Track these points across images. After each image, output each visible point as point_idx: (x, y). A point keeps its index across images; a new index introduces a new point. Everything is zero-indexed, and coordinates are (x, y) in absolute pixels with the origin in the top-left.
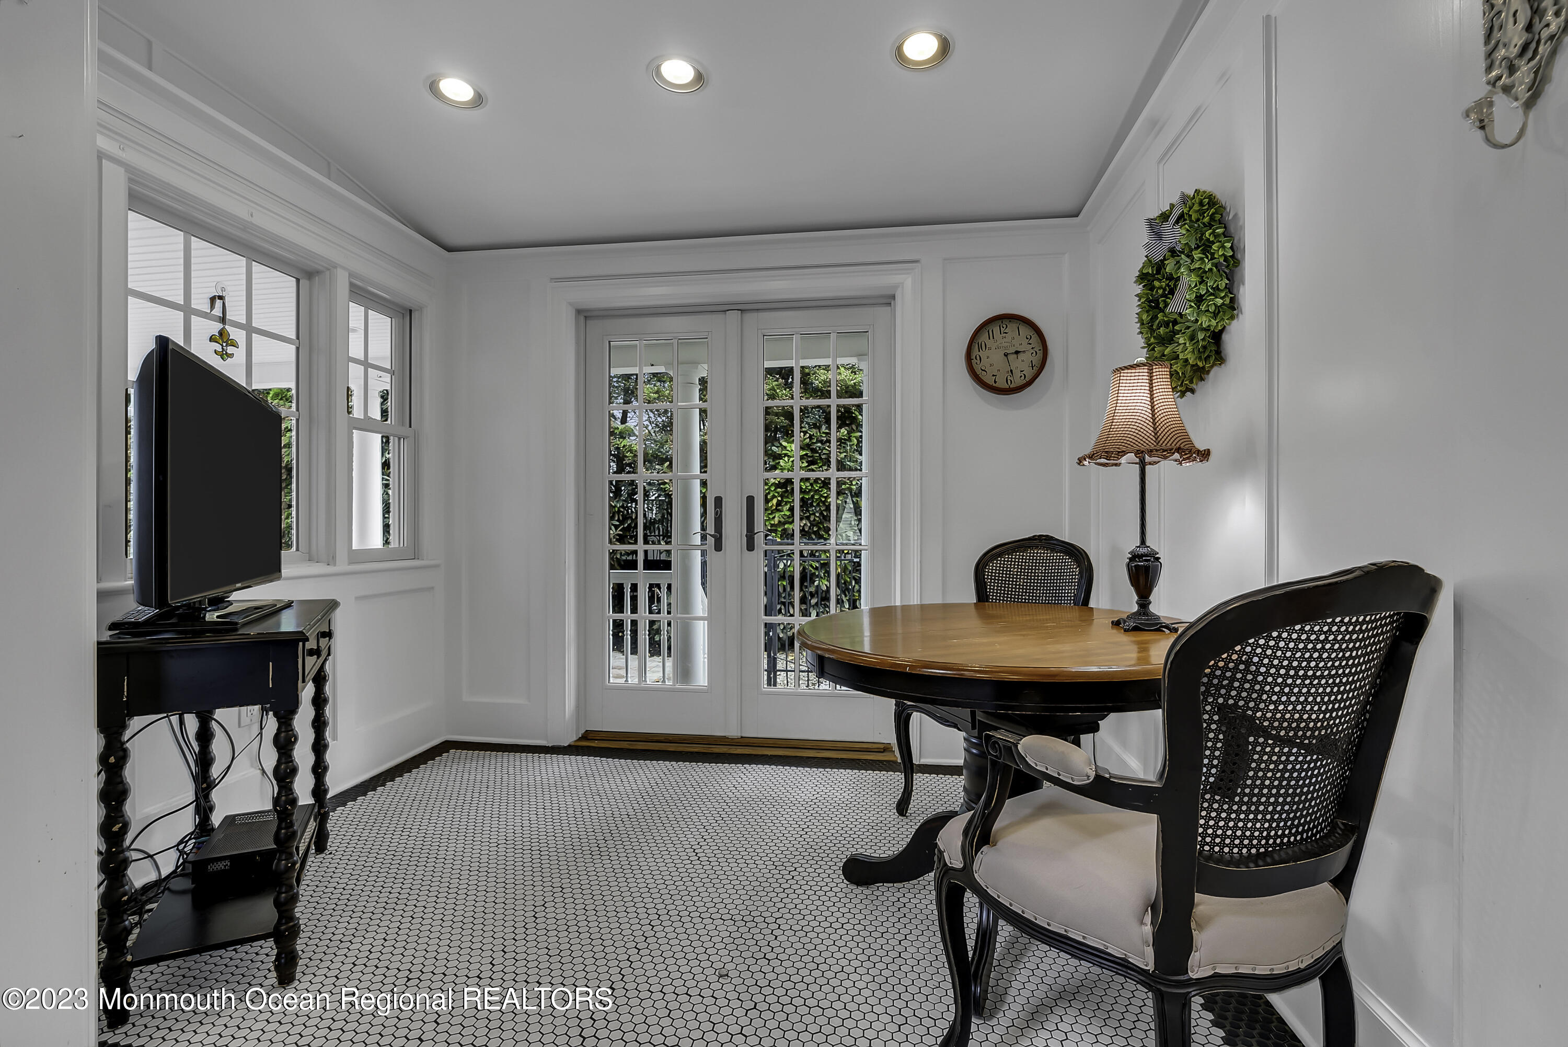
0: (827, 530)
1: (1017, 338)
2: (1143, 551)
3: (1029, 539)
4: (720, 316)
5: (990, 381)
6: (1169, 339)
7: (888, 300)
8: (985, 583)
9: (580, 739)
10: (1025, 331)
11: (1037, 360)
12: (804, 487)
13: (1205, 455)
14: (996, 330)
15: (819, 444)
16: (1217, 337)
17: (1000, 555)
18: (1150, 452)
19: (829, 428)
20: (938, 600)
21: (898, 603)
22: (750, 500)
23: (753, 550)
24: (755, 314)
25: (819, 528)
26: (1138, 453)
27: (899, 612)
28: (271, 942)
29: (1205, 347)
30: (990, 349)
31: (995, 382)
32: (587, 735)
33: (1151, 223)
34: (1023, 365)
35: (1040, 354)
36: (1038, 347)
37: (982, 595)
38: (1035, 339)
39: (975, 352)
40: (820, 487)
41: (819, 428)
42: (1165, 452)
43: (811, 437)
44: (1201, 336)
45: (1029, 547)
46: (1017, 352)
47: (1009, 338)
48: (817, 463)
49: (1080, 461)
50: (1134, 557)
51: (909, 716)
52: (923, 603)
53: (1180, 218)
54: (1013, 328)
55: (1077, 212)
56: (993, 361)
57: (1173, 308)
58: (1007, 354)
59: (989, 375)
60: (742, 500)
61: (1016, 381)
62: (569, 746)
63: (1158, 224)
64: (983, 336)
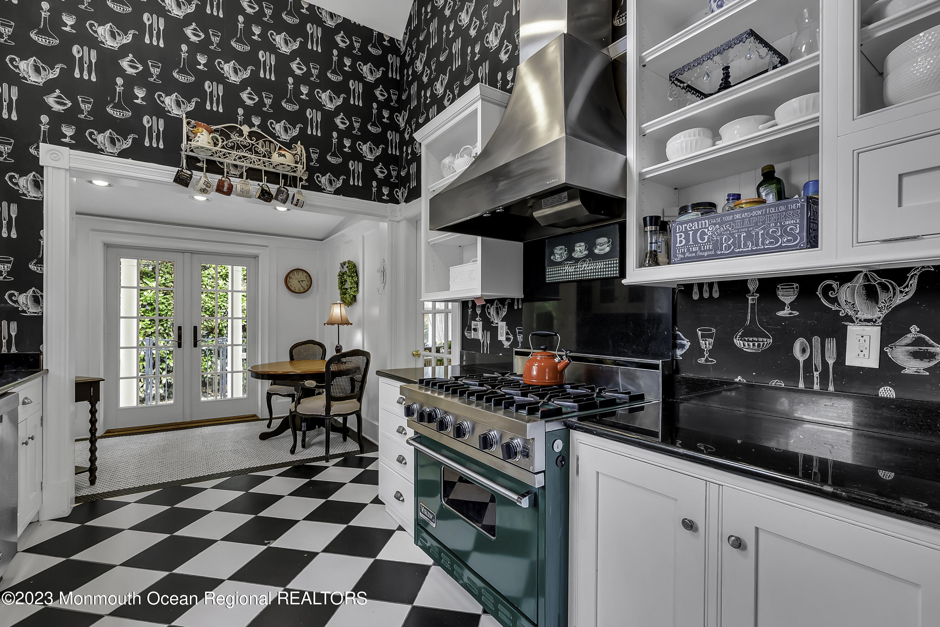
1: (301, 276)
2: (338, 345)
3: (307, 341)
4: (182, 254)
6: (345, 294)
7: (256, 257)
8: (293, 355)
9: (104, 433)
10: (305, 274)
11: (309, 284)
12: (161, 308)
13: (351, 324)
14: (295, 273)
16: (355, 296)
17: (297, 346)
18: (340, 324)
20: (275, 361)
22: (195, 327)
23: (197, 347)
24: (198, 255)
26: (338, 324)
28: (88, 473)
29: (352, 298)
30: (293, 279)
31: (294, 290)
32: (108, 431)
33: (341, 264)
34: (305, 284)
35: (310, 282)
36: (309, 280)
37: (292, 358)
38: (308, 277)
39: (288, 279)
42: (343, 324)
43: (165, 279)
44: (351, 296)
45: (306, 343)
46: (302, 281)
47: (299, 276)
49: (325, 324)
50: (337, 347)
53: (347, 267)
54: (301, 273)
55: (322, 240)
56: (294, 283)
57: (346, 287)
58: (299, 281)
59: (293, 287)
60: (191, 328)
61: (302, 290)
62: (101, 436)
63: (343, 265)
64: (291, 275)
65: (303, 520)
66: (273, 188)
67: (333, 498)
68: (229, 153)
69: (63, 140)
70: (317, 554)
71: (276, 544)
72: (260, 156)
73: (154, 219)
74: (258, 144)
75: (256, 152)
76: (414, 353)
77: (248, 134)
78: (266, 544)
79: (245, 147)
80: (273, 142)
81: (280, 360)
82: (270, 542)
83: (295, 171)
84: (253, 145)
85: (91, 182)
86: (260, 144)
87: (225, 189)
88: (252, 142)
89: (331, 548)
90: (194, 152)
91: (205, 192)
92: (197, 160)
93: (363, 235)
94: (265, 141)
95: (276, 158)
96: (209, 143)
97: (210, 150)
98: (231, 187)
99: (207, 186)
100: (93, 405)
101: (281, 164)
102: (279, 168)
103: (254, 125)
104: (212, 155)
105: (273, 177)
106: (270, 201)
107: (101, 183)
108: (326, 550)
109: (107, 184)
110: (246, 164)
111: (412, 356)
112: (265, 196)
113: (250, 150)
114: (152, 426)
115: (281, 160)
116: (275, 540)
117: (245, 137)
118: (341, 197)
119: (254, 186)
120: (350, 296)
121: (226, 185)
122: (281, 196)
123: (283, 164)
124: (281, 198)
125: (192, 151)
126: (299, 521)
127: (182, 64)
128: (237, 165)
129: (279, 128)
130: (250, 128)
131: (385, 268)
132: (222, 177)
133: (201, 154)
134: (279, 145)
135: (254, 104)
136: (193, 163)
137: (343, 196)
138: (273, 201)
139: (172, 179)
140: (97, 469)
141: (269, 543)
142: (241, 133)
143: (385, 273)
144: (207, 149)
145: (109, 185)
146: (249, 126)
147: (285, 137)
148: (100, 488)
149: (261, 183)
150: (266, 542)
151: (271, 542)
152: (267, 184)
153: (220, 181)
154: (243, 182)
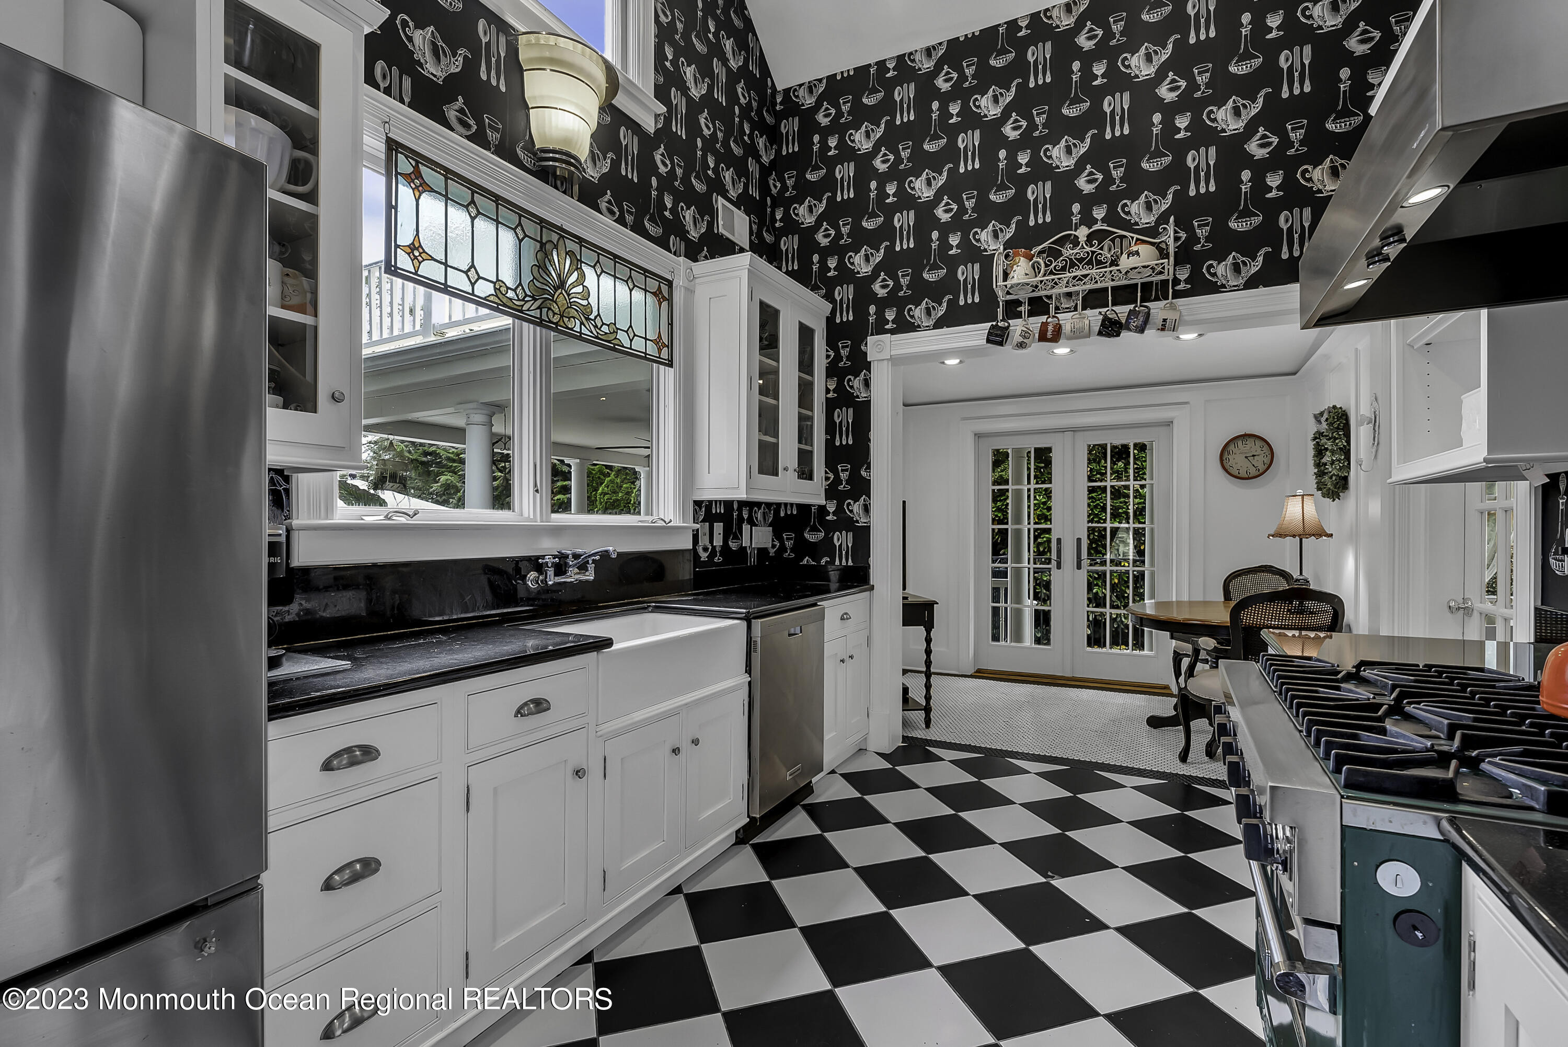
0: (1104, 547)
1: (1253, 447)
2: (1299, 577)
3: (1259, 567)
4: (1061, 434)
5: (1236, 473)
6: (1324, 475)
7: (1169, 424)
8: (1230, 591)
9: (975, 672)
10: (1259, 443)
11: (1267, 460)
13: (1331, 535)
14: (1240, 443)
15: (1098, 476)
16: (1343, 479)
17: (1239, 575)
18: (1305, 536)
19: (1106, 462)
20: (1200, 598)
21: (1174, 599)
22: (1079, 540)
23: (1080, 569)
24: (1082, 433)
25: (1098, 545)
26: (1300, 536)
27: (1175, 605)
29: (1337, 483)
30: (1235, 454)
31: (1239, 473)
32: (979, 671)
33: (1316, 416)
34: (1259, 462)
35: (1269, 457)
36: (1268, 452)
37: (1227, 596)
38: (1266, 447)
39: (1226, 455)
40: (1099, 512)
41: (1099, 463)
42: (1310, 535)
44: (1334, 478)
45: (1258, 572)
46: (1253, 456)
47: (1248, 447)
48: (1097, 492)
49: (1269, 537)
51: (1181, 660)
52: (1191, 600)
53: (1327, 420)
54: (1250, 442)
55: (1295, 374)
56: (1237, 461)
57: (1324, 460)
58: (1246, 457)
59: (1235, 469)
60: (1074, 540)
61: (1253, 472)
62: (971, 675)
63: (1318, 417)
64: (1231, 447)
65: (1122, 868)
66: (1123, 311)
67: (1199, 857)
68: (1059, 279)
69: (887, 327)
70: (1105, 927)
71: (1058, 883)
72: (1106, 267)
73: (1060, 389)
74: (1101, 249)
75: (1099, 263)
76: (1452, 604)
77: (1086, 239)
78: (1046, 876)
79: (1081, 260)
80: (1125, 237)
81: (1209, 598)
82: (1054, 877)
83: (1161, 273)
84: (1093, 252)
85: (943, 363)
86: (1106, 248)
87: (1049, 335)
88: (1093, 249)
89: (1131, 932)
90: (1012, 294)
91: (1023, 346)
92: (1018, 303)
93: (1356, 349)
94: (1113, 240)
95: (1126, 262)
96: (1027, 274)
97: (1028, 284)
98: (1058, 330)
99: (1025, 337)
100: (928, 631)
101: (1131, 269)
102: (1132, 274)
103: (1095, 221)
104: (1033, 291)
105: (1124, 294)
106: (1118, 335)
107: (952, 362)
108: (1124, 931)
109: (957, 361)
110: (1082, 288)
111: (1447, 609)
112: (1111, 328)
113: (1090, 263)
114: (1019, 674)
115: (1133, 261)
116: (1063, 877)
117: (1082, 245)
118: (1262, 290)
119: (1094, 317)
120: (1331, 478)
121: (1050, 328)
122: (1134, 322)
123: (1135, 268)
124: (1135, 325)
125: (1008, 293)
126: (1117, 867)
127: (1000, 178)
128: (1071, 293)
129: (1136, 210)
130: (1090, 228)
131: (1377, 413)
132: (1048, 318)
133: (1020, 293)
134: (1136, 236)
135: (1096, 187)
136: (1012, 309)
137: (1264, 287)
138: (1124, 334)
139: (984, 339)
140: (931, 710)
141: (1052, 877)
142: (1075, 242)
143: (1377, 424)
144: (1023, 285)
145: (961, 361)
146: (1087, 227)
147: (1147, 219)
148: (933, 734)
149: (1104, 310)
150: (1050, 874)
151: (1056, 877)
152: (1113, 308)
153: (1044, 325)
154: (1077, 316)
